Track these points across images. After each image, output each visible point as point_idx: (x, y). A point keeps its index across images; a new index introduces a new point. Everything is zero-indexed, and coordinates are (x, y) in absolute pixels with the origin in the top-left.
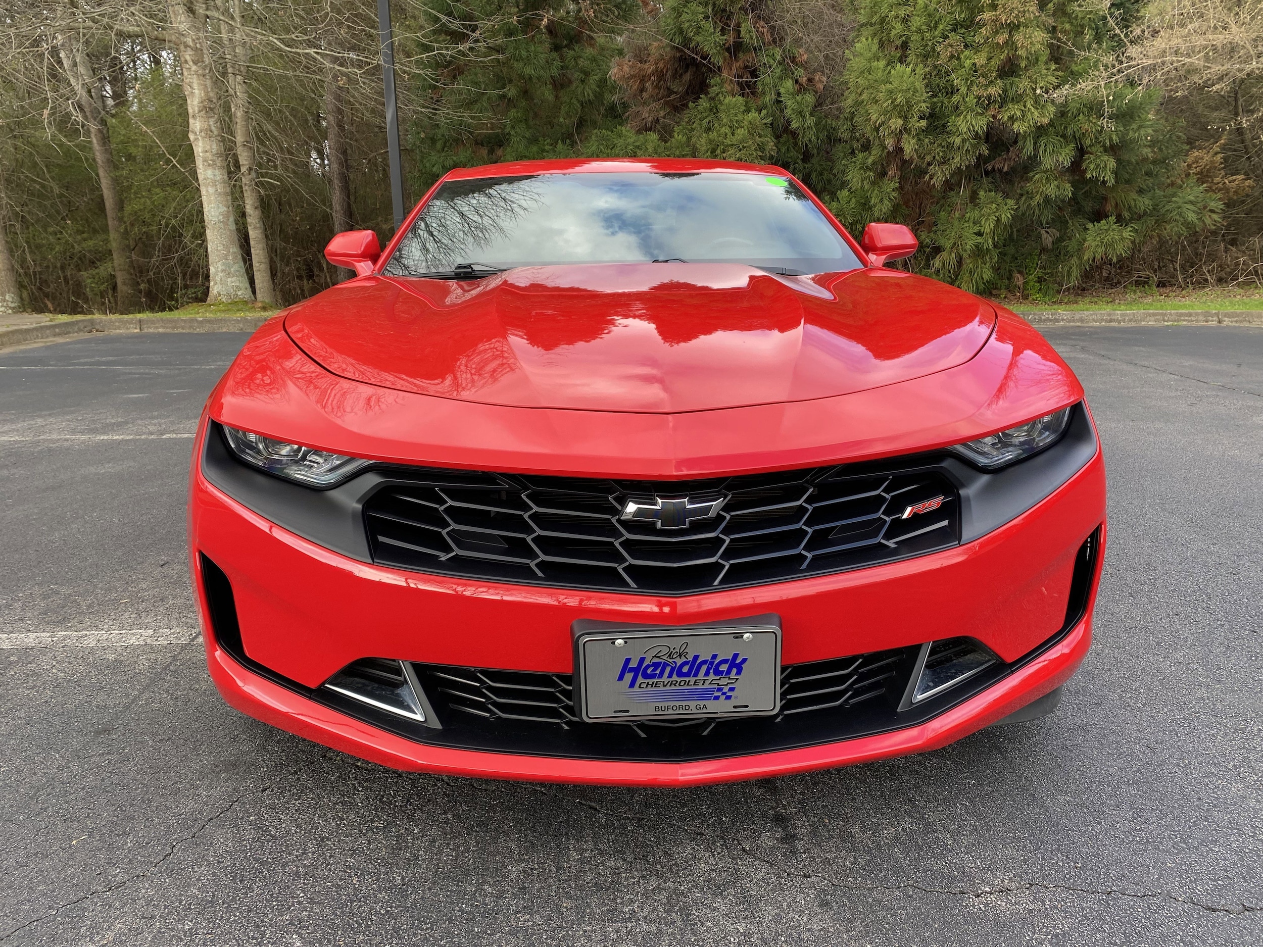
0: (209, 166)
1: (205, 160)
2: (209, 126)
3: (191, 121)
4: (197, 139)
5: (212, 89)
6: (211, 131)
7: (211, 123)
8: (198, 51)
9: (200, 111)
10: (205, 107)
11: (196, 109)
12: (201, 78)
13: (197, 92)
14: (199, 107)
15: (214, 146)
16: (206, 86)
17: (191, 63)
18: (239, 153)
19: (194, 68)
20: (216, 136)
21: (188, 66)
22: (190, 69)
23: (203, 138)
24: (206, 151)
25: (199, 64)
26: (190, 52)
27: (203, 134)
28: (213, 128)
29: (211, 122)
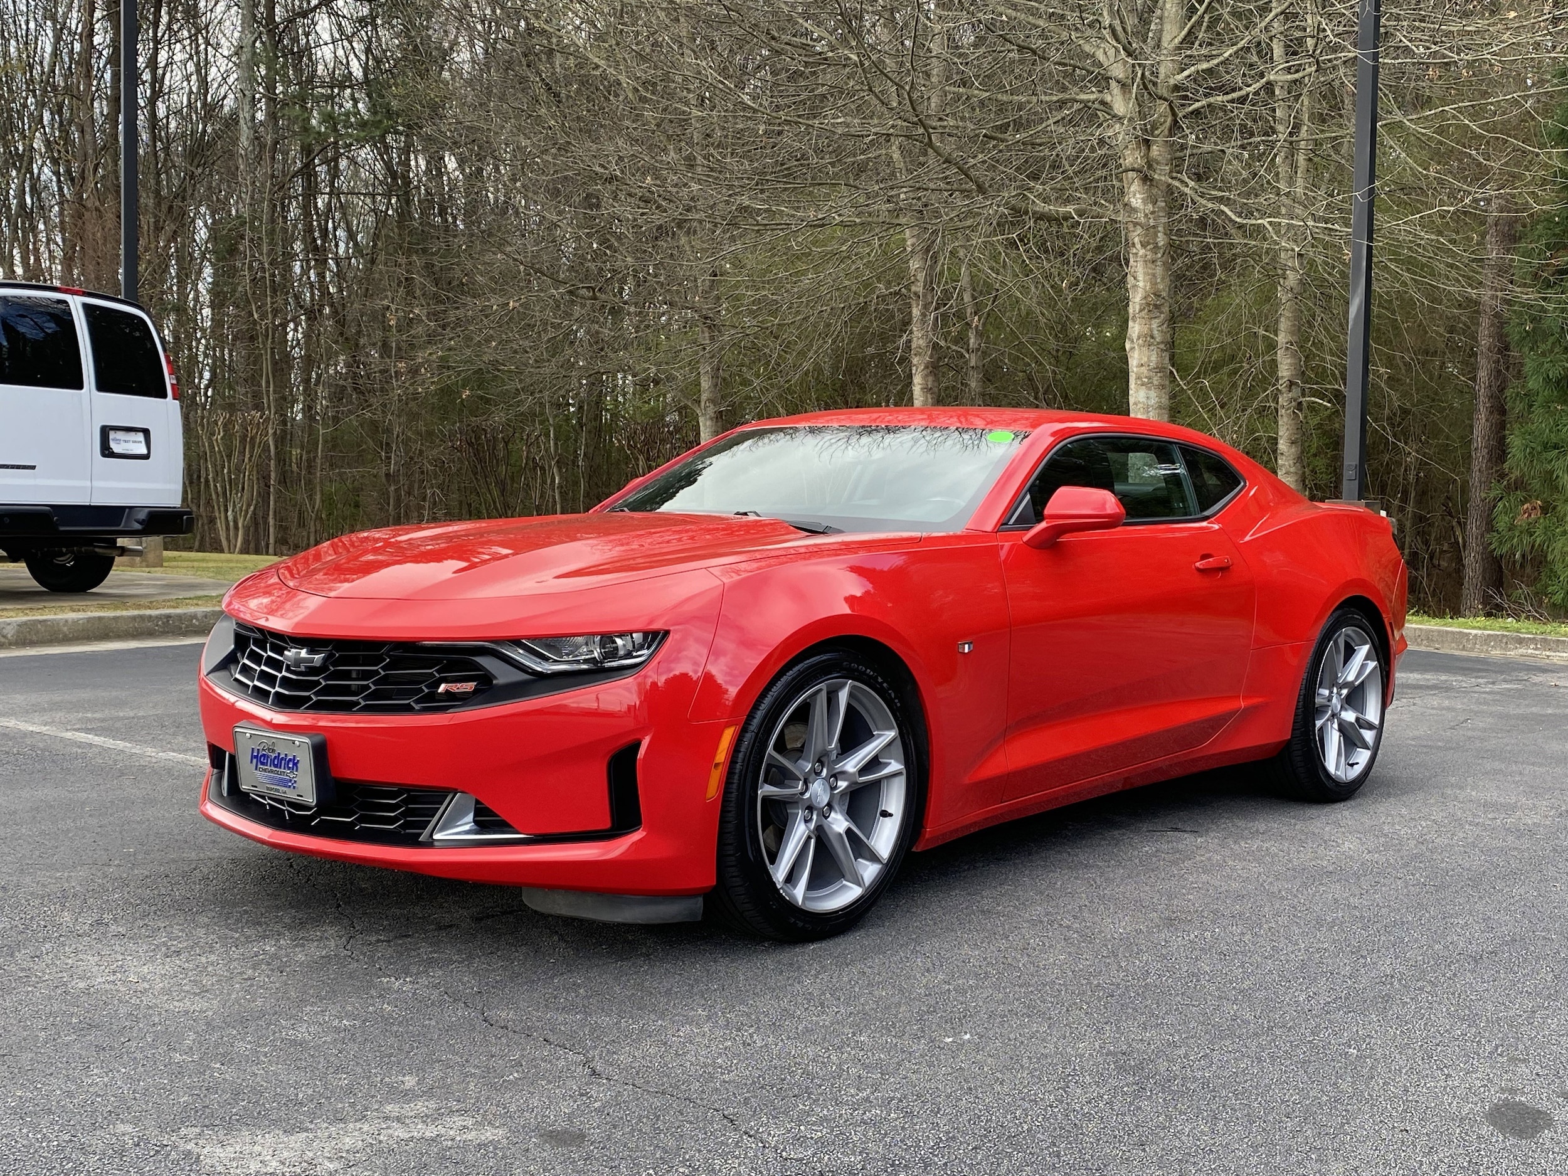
0: (1142, 385)
1: (1138, 378)
2: (1151, 330)
3: (1131, 323)
4: (1132, 349)
5: (1163, 279)
6: (1152, 337)
7: (1154, 326)
8: (1150, 230)
9: (1141, 311)
10: (1149, 305)
11: (1137, 308)
12: (1150, 265)
13: (1141, 284)
14: (1141, 305)
15: (1154, 358)
16: (1154, 275)
17: (1139, 246)
18: (1279, 359)
19: (1142, 252)
20: (1158, 343)
21: (1135, 251)
22: (1136, 254)
23: (1140, 346)
24: (1142, 365)
25: (1148, 247)
26: (1139, 230)
27: (1140, 341)
28: (1155, 332)
29: (1155, 324)
